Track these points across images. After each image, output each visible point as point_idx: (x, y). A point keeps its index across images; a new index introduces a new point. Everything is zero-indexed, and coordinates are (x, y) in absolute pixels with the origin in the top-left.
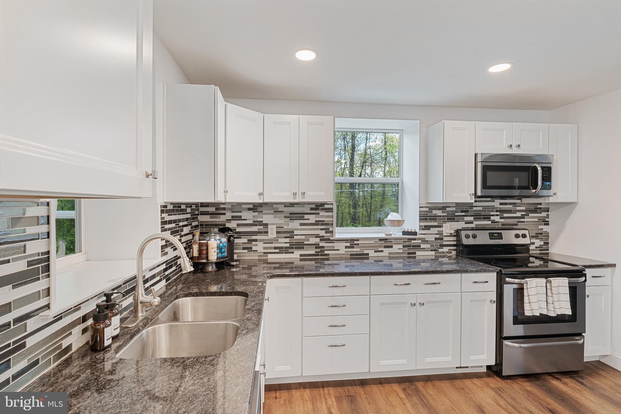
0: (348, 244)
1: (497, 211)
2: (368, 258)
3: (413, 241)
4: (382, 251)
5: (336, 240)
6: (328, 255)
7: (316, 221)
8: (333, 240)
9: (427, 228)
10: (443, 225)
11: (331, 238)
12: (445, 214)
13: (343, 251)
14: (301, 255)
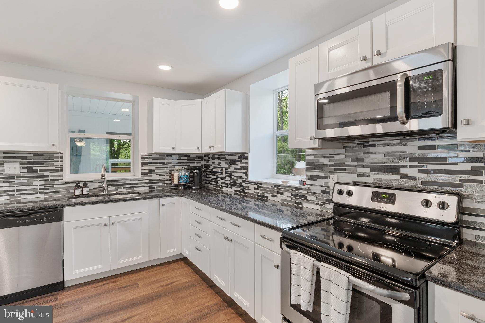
0: (256, 187)
1: (411, 160)
2: (267, 201)
3: (300, 191)
4: (276, 196)
5: (250, 182)
6: (246, 193)
7: (241, 167)
8: (248, 182)
9: (313, 178)
10: (329, 176)
11: (246, 180)
12: (333, 163)
13: (253, 191)
14: (235, 191)
